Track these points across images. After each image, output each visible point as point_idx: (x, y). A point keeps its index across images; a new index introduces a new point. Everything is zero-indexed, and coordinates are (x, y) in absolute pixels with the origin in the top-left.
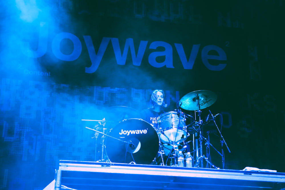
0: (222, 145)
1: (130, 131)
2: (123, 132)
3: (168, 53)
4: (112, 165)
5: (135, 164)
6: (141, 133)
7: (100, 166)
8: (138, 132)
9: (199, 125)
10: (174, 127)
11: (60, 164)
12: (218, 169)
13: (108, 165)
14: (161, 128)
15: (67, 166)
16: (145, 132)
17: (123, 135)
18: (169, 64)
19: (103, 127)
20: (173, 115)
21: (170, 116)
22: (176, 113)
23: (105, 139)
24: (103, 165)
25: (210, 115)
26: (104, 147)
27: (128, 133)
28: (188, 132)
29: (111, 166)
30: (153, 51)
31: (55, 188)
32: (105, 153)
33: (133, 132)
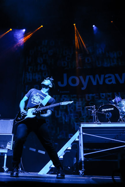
2: (103, 110)
3: (113, 78)
5: (110, 122)
7: (97, 124)
8: (110, 109)
11: (81, 124)
13: (100, 124)
14: (119, 107)
15: (84, 125)
16: (113, 109)
17: (103, 111)
18: (114, 82)
19: (94, 109)
20: (124, 101)
23: (96, 113)
24: (98, 124)
26: (96, 117)
27: (105, 110)
29: (102, 124)
30: (106, 78)
31: (80, 134)
32: (97, 119)
33: (108, 110)
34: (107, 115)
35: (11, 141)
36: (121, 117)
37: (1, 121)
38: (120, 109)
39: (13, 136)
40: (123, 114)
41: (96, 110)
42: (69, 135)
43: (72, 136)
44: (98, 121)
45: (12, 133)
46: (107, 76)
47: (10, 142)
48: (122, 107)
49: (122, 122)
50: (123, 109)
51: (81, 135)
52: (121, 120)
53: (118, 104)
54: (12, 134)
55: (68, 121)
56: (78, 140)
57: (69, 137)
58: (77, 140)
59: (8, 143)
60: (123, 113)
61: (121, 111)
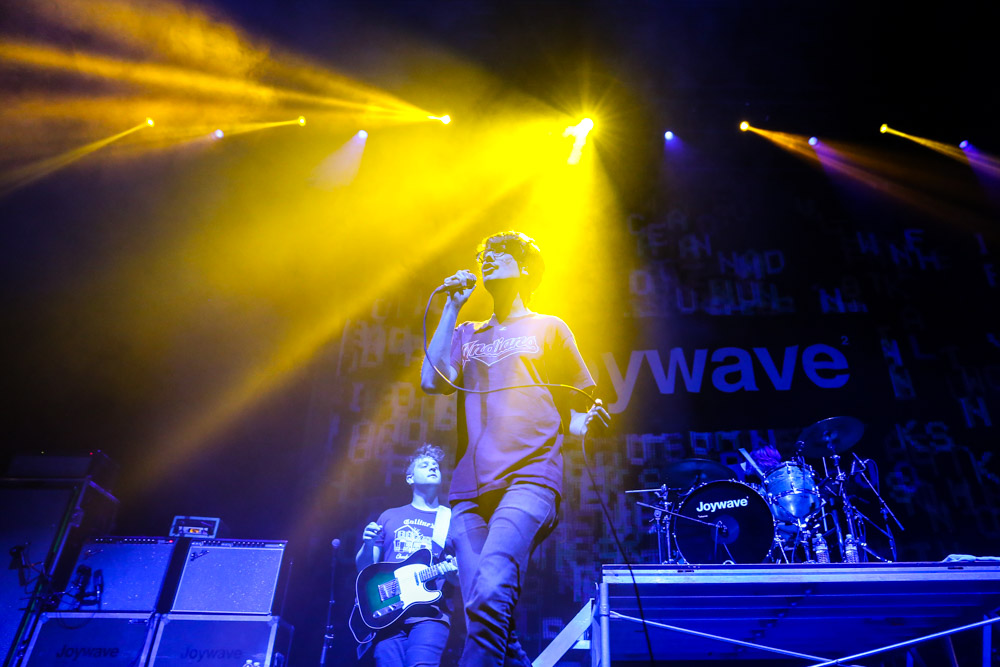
0: (885, 517)
1: (716, 503)
2: (702, 507)
3: (745, 365)
4: (697, 568)
5: (733, 563)
6: (737, 505)
7: (676, 571)
8: (731, 504)
9: (840, 481)
10: (795, 489)
11: (604, 571)
12: (890, 562)
13: (690, 569)
14: (771, 494)
15: (617, 575)
16: (744, 502)
17: (704, 512)
18: (749, 383)
19: (664, 501)
20: (790, 468)
21: (784, 470)
22: (795, 463)
23: (671, 521)
24: (680, 569)
25: (857, 462)
26: (671, 536)
27: (713, 507)
28: (821, 497)
29: (696, 571)
30: (719, 364)
31: (597, 617)
32: (673, 547)
33: (722, 505)
34: (721, 529)
35: (265, 652)
36: (777, 539)
37: (222, 551)
38: (777, 503)
39: (274, 627)
40: (789, 528)
41: (669, 507)
42: (546, 623)
43: (557, 630)
44: (680, 558)
45: (273, 614)
46: (719, 355)
47: (258, 656)
48: (784, 494)
49: (783, 561)
50: (787, 504)
51: (604, 620)
52: (777, 554)
53: (766, 481)
54: (269, 618)
55: (544, 556)
56: (588, 647)
57: (546, 634)
58: (584, 644)
59: (249, 661)
60: (788, 523)
61: (780, 513)
